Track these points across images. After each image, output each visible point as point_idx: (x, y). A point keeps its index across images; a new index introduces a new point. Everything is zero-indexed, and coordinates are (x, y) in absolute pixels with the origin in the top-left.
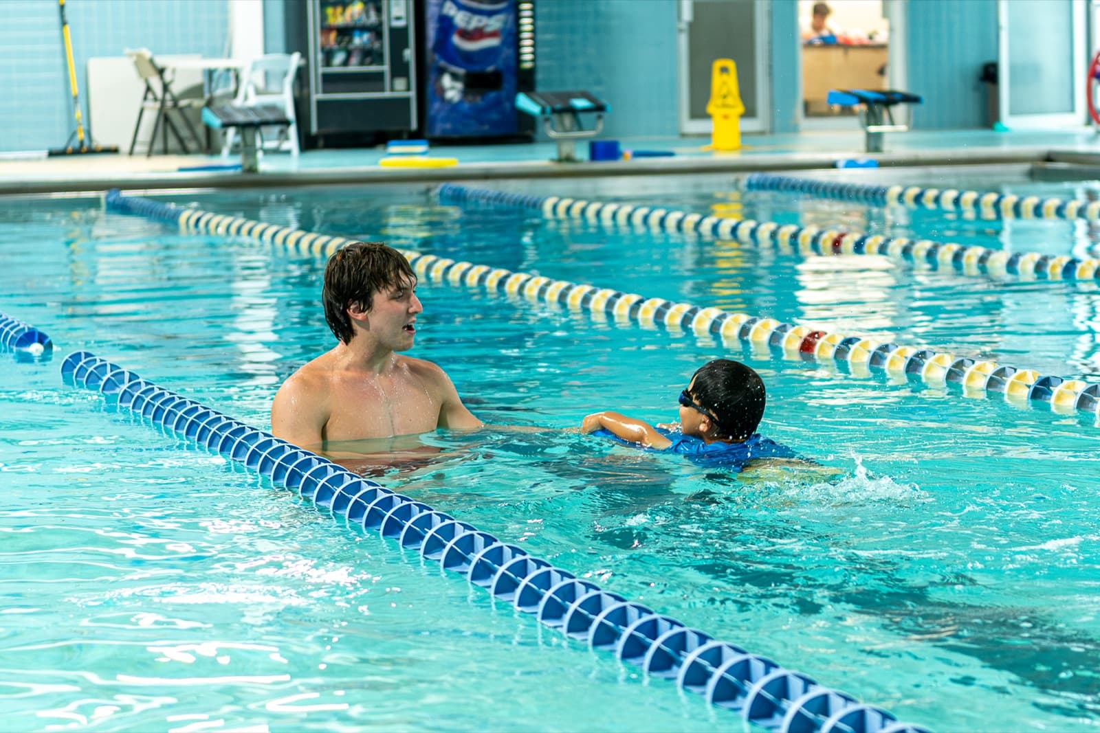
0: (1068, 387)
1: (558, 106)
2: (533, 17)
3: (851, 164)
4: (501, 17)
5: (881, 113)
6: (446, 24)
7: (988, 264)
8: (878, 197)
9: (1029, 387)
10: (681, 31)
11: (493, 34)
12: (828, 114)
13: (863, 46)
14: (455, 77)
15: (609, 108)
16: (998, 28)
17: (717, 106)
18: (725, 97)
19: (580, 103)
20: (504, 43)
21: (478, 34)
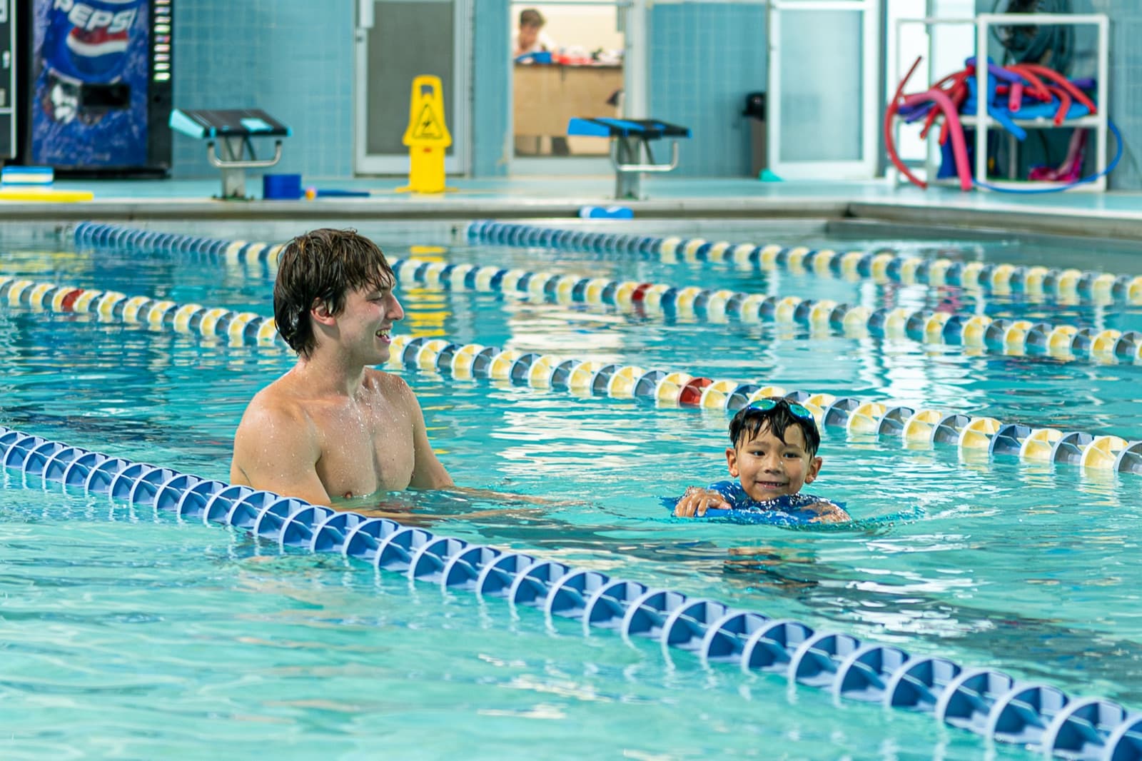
0: (1039, 437)
1: (226, 128)
2: (171, 15)
3: (599, 212)
4: (131, 13)
5: (637, 147)
6: (58, 20)
7: (844, 321)
8: (649, 249)
9: (990, 437)
10: (359, 39)
11: (118, 36)
12: (537, 154)
13: (583, 68)
14: (67, 89)
15: (291, 130)
16: (768, 48)
17: (414, 137)
18: (427, 124)
19: (254, 124)
20: (133, 48)
21: (101, 35)
